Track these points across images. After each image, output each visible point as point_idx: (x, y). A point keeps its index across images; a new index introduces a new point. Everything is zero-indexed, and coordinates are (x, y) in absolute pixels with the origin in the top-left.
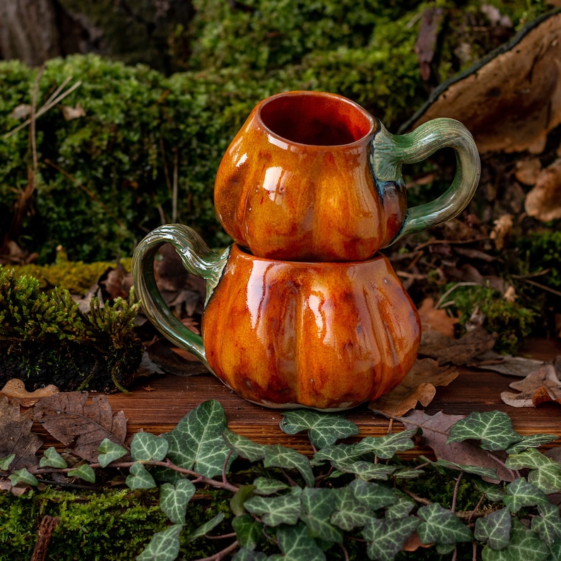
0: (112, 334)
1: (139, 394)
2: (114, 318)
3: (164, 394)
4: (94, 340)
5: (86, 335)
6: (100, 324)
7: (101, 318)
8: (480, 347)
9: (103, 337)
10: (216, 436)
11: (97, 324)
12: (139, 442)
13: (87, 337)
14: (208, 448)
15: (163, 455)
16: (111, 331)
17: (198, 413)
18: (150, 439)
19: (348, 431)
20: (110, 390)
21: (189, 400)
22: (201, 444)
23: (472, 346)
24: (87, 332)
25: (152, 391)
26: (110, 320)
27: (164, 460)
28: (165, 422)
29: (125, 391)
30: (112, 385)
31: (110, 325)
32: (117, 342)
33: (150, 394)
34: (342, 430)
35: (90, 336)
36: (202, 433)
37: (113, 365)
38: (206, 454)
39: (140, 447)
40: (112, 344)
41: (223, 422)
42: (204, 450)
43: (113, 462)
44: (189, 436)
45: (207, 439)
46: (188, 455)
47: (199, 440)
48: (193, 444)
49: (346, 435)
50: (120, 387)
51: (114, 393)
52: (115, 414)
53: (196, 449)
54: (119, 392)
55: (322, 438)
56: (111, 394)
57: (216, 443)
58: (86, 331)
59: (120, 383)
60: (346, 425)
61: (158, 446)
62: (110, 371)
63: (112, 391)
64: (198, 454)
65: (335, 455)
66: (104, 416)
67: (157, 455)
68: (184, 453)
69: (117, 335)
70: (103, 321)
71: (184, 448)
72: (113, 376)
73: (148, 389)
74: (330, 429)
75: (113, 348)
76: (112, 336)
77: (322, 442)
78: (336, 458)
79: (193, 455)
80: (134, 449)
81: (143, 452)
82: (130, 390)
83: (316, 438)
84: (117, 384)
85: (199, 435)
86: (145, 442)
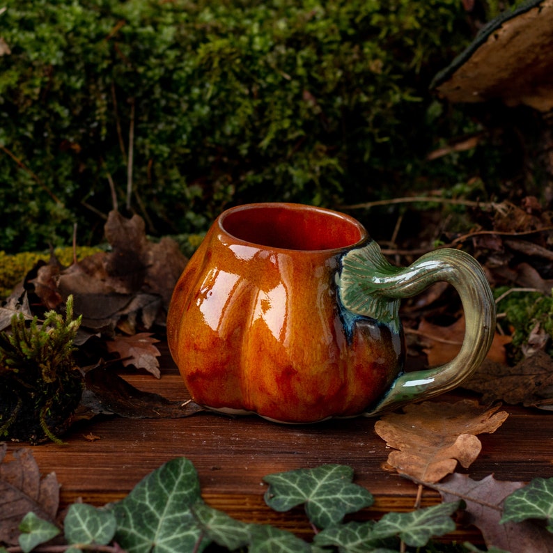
0: (41, 362)
1: (77, 444)
2: (44, 340)
3: (111, 444)
4: (16, 371)
5: (6, 364)
6: (25, 350)
7: (26, 341)
8: (542, 380)
9: (30, 367)
10: (183, 509)
11: (21, 349)
12: (75, 518)
13: (7, 367)
14: (173, 525)
15: (108, 537)
16: (40, 358)
17: (162, 476)
18: (91, 513)
19: (358, 501)
20: (38, 438)
21: (146, 454)
22: (163, 519)
23: (531, 377)
24: (8, 361)
25: (95, 440)
26: (38, 344)
27: (111, 544)
28: (113, 488)
29: (59, 441)
30: (40, 433)
31: (39, 350)
32: (48, 374)
33: (92, 445)
34: (351, 500)
35: (10, 366)
36: (165, 504)
37: (43, 404)
38: (168, 534)
39: (77, 524)
40: (41, 376)
41: (195, 490)
42: (167, 528)
43: (40, 546)
44: (146, 508)
45: (172, 512)
46: (144, 534)
47: (161, 513)
48: (152, 519)
49: (357, 507)
50: (51, 436)
51: (43, 443)
52: (43, 477)
53: (155, 527)
54: (49, 441)
55: (324, 514)
56: (39, 444)
57: (184, 519)
58: (5, 359)
59: (52, 430)
60: (355, 492)
61: (102, 524)
62: (39, 413)
63: (41, 441)
64: (158, 533)
65: (343, 539)
66: (28, 480)
67: (101, 536)
68: (139, 531)
69: (48, 364)
70: (29, 345)
71: (140, 524)
72: (42, 421)
73: (91, 437)
74: (334, 499)
75: (42, 382)
76: (42, 365)
77: (325, 519)
78: (345, 541)
79: (150, 534)
80: (69, 528)
81: (81, 532)
82: (64, 440)
83: (316, 514)
84: (47, 432)
85: (160, 507)
86: (84, 517)
